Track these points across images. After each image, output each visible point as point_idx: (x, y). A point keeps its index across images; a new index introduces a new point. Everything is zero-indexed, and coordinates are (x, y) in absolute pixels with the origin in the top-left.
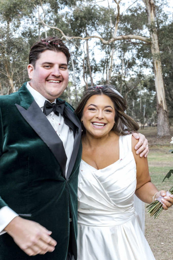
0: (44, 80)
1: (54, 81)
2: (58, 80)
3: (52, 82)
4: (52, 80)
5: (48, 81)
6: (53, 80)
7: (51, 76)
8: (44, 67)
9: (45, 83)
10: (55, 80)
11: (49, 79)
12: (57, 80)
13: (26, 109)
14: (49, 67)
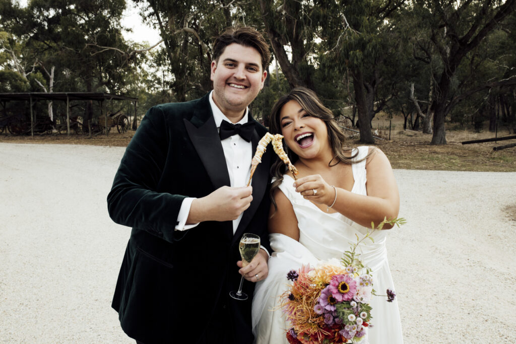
0: (223, 83)
1: (236, 86)
2: (243, 85)
3: (233, 87)
4: (233, 83)
5: (229, 84)
6: (235, 84)
7: (232, 78)
8: (226, 65)
9: (225, 86)
10: (238, 85)
11: (230, 81)
12: (240, 85)
13: (197, 127)
14: (233, 66)
